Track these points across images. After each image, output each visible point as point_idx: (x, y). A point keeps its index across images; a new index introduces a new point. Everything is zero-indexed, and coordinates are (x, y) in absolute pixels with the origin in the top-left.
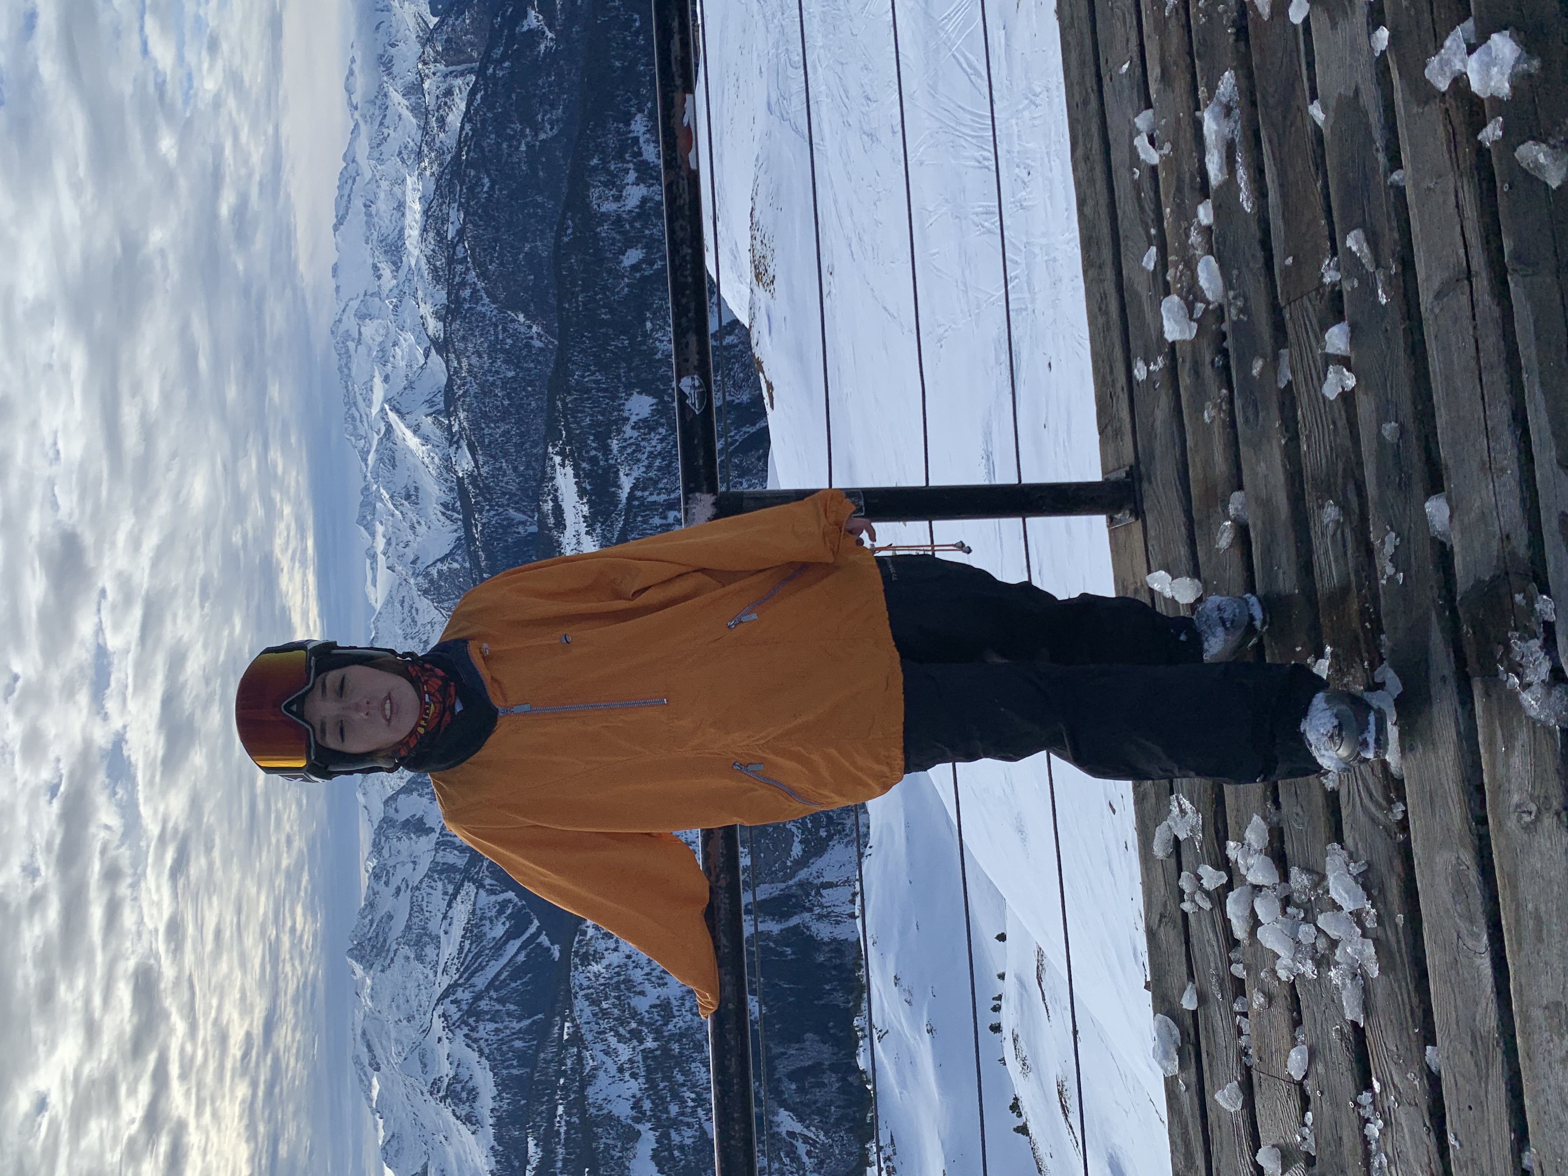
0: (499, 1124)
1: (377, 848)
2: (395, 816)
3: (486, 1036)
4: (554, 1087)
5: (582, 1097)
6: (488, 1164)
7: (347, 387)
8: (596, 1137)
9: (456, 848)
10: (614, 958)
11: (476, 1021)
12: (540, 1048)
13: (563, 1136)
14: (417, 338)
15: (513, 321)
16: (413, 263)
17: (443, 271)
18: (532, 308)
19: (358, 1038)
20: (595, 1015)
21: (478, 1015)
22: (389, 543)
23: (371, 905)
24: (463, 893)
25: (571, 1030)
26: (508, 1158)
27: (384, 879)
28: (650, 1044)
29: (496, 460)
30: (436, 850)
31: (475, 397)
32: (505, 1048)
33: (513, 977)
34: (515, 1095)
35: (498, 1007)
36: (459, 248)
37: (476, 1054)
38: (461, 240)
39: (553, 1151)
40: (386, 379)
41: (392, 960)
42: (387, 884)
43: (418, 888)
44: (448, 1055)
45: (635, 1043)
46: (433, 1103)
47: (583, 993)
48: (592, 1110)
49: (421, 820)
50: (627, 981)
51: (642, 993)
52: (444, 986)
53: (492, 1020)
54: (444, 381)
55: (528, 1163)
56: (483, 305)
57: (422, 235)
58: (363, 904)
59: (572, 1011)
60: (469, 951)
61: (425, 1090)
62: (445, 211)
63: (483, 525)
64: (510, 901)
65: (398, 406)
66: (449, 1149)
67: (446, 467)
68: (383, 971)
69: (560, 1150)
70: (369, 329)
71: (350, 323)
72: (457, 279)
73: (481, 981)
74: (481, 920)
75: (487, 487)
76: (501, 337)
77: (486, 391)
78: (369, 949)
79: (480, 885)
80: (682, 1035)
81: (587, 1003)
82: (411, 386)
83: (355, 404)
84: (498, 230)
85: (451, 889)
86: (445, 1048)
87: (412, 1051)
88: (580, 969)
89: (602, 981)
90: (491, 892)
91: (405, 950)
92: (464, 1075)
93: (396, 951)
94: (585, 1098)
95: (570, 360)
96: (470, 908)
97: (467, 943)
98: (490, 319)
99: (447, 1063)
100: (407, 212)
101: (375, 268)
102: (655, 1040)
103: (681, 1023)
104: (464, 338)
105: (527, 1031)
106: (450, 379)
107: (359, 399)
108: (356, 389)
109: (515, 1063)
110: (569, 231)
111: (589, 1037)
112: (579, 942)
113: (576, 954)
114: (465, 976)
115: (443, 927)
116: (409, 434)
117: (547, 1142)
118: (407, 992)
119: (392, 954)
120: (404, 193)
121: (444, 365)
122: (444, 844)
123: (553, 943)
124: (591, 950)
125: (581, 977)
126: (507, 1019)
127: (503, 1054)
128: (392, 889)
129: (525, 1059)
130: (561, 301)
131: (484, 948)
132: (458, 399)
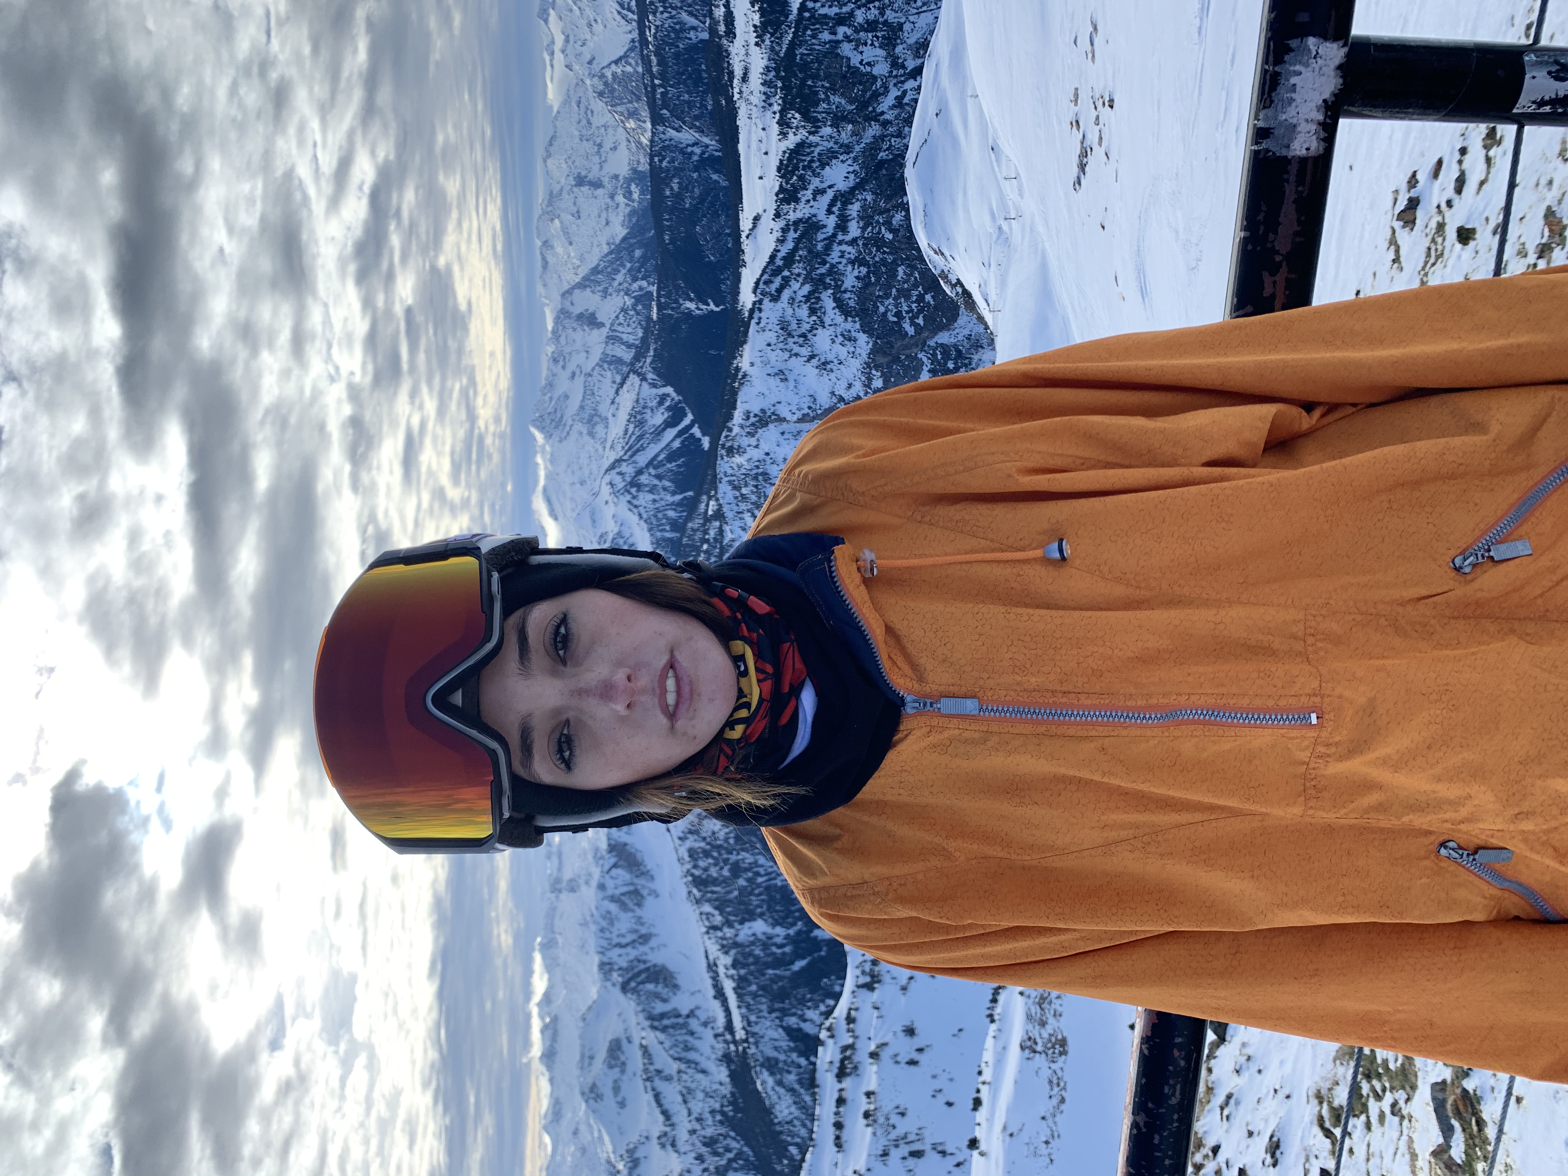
1: (556, 335)
2: (571, 308)
3: (644, 504)
9: (623, 343)
10: (756, 454)
11: (638, 491)
12: (689, 518)
20: (736, 498)
21: (639, 487)
22: (566, 40)
23: (550, 385)
24: (628, 382)
25: (716, 508)
27: (561, 363)
30: (606, 343)
32: (660, 515)
33: (670, 459)
35: (656, 482)
37: (636, 518)
41: (568, 433)
42: (564, 367)
44: (614, 516)
47: (727, 479)
49: (593, 315)
50: (765, 474)
52: (612, 460)
53: (650, 492)
58: (543, 382)
59: (716, 493)
60: (633, 433)
63: (657, 27)
64: (668, 395)
73: (642, 459)
74: (644, 407)
78: (548, 421)
79: (644, 379)
81: (730, 488)
85: (618, 379)
86: (611, 509)
87: (584, 509)
88: (726, 458)
89: (744, 471)
90: (654, 386)
91: (579, 426)
93: (571, 426)
96: (634, 397)
99: (612, 521)
105: (680, 504)
109: (667, 528)
111: (729, 514)
112: (727, 437)
113: (723, 446)
114: (629, 453)
115: (611, 411)
118: (581, 461)
119: (567, 428)
122: (613, 339)
123: (704, 434)
124: (736, 445)
125: (726, 465)
126: (663, 493)
127: (658, 520)
128: (568, 373)
129: (675, 526)
131: (645, 432)
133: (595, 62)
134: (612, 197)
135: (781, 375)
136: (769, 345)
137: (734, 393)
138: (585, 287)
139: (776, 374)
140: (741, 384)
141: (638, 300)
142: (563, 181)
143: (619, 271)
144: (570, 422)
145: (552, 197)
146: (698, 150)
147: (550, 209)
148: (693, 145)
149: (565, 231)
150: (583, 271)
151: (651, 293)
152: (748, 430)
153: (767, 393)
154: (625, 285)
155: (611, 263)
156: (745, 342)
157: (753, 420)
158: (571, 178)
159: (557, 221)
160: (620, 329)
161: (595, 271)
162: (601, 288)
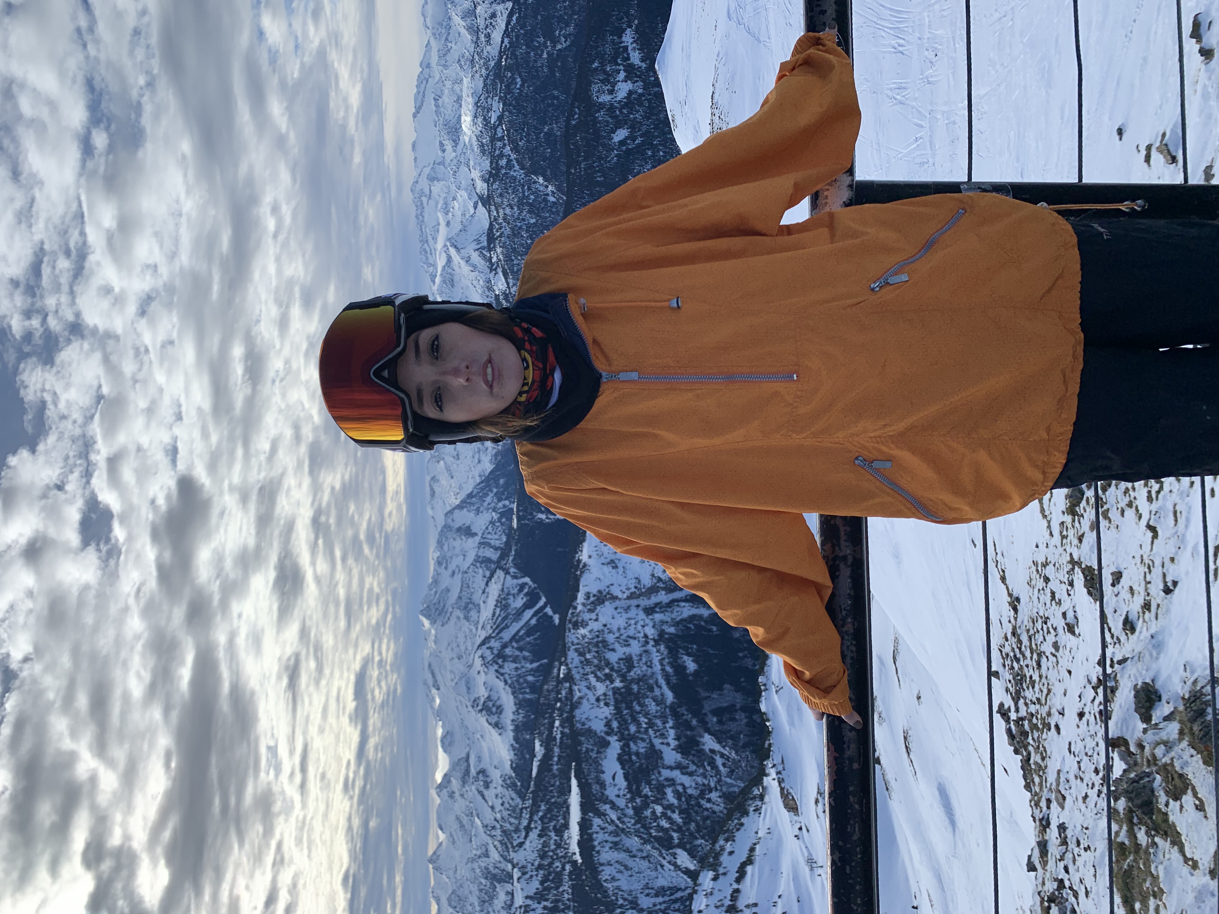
0: (517, 730)
1: (440, 544)
2: (452, 524)
3: (509, 672)
4: (553, 708)
5: (572, 716)
6: (509, 755)
7: (421, 230)
8: (580, 743)
9: (492, 547)
10: (595, 626)
11: (503, 662)
12: (545, 681)
13: (558, 741)
14: (469, 195)
15: (535, 182)
16: (467, 140)
17: (488, 146)
18: (549, 173)
19: (426, 668)
20: (581, 662)
21: (505, 658)
23: (436, 582)
24: (496, 576)
25: (566, 671)
26: (522, 754)
27: (444, 565)
28: (618, 684)
30: (479, 548)
31: (508, 238)
32: (521, 680)
33: (528, 634)
34: (528, 711)
35: (517, 653)
36: (499, 130)
37: (502, 684)
38: (500, 124)
39: (552, 750)
40: (448, 224)
41: (449, 619)
42: (446, 568)
43: (466, 572)
44: (484, 683)
45: (608, 683)
46: (474, 713)
47: (573, 647)
48: (579, 726)
49: (469, 528)
50: (604, 641)
51: (613, 650)
52: (483, 638)
53: (514, 661)
54: (487, 225)
55: (535, 756)
56: (515, 171)
57: (473, 120)
58: (430, 580)
59: (566, 659)
60: (499, 615)
61: (469, 704)
62: (490, 103)
64: (526, 584)
65: (456, 243)
66: (483, 744)
67: (488, 288)
69: (556, 750)
70: (437, 188)
71: (424, 184)
72: (497, 152)
73: (507, 635)
74: (508, 594)
76: (526, 194)
77: (515, 233)
78: (434, 610)
79: (507, 572)
80: (640, 680)
81: (576, 654)
82: (464, 229)
83: (427, 241)
84: (525, 116)
85: (488, 574)
86: (482, 678)
87: (461, 679)
88: (572, 631)
89: (587, 640)
90: (515, 577)
91: (458, 613)
92: (495, 697)
93: (451, 613)
94: (574, 717)
96: (500, 587)
97: (498, 610)
98: (519, 182)
99: (483, 688)
100: (463, 103)
101: (441, 144)
102: (621, 681)
103: (639, 672)
104: (501, 195)
105: (536, 670)
106: (491, 224)
107: (430, 238)
108: (428, 231)
109: (528, 690)
110: (576, 116)
111: (577, 677)
112: (572, 613)
113: (570, 621)
114: (496, 631)
115: (482, 599)
116: (463, 263)
117: (548, 743)
118: (458, 640)
119: (448, 614)
120: (461, 90)
121: (487, 214)
122: (484, 544)
123: (555, 613)
124: (580, 619)
125: (573, 636)
126: (523, 661)
127: (520, 684)
128: (449, 572)
129: (534, 688)
130: (569, 167)
131: (509, 614)
132: (497, 239)
135: (613, 564)
137: (577, 580)
138: (463, 508)
139: (608, 563)
140: (582, 572)
141: (502, 514)
143: (488, 495)
144: (450, 610)
149: (448, 469)
150: (462, 495)
151: (512, 509)
152: (589, 607)
153: (602, 577)
154: (493, 505)
155: (482, 489)
156: (584, 540)
157: (592, 599)
159: (442, 462)
160: (489, 536)
161: (470, 496)
162: (475, 508)
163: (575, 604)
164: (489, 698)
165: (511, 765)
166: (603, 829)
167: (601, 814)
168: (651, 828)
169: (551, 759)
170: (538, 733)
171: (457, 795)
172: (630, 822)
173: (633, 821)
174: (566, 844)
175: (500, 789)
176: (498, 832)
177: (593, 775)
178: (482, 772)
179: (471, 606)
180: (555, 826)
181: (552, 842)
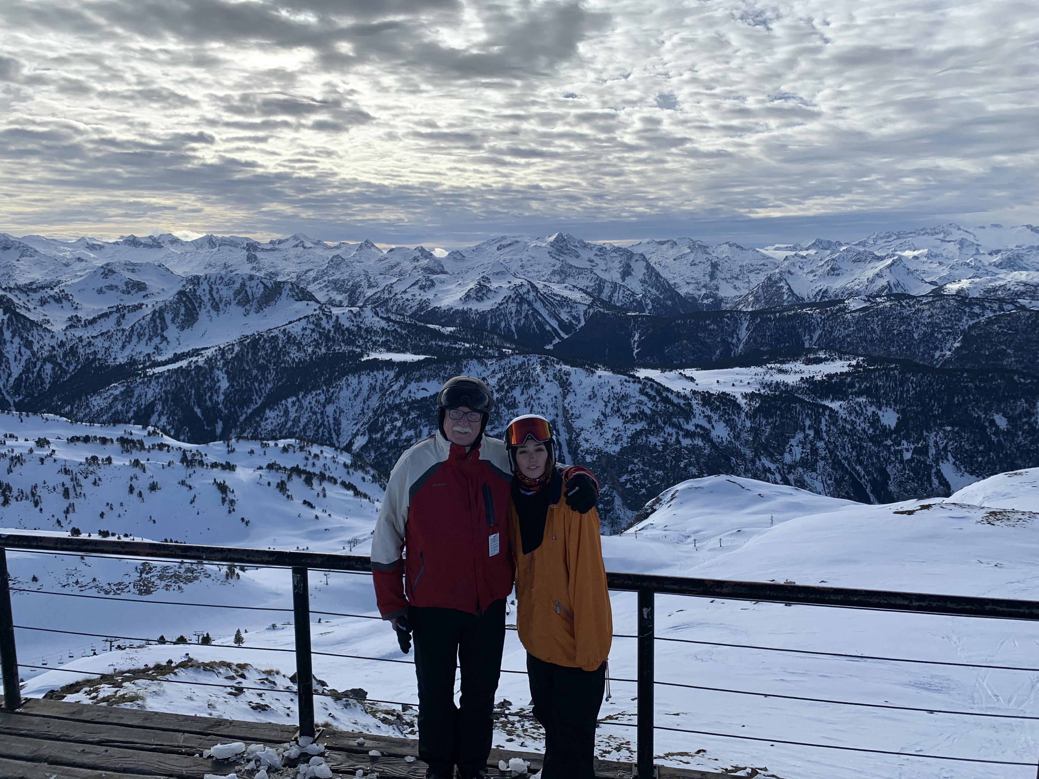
0: (464, 312)
1: (617, 250)
2: (633, 260)
3: (509, 306)
4: (479, 343)
5: (472, 357)
6: (445, 306)
7: (911, 233)
8: (451, 364)
9: (612, 293)
10: (542, 380)
11: (517, 302)
12: (500, 336)
13: (454, 346)
14: (944, 278)
15: (955, 339)
16: (1000, 276)
17: (994, 296)
18: (964, 352)
19: (515, 239)
20: (514, 367)
21: (520, 304)
22: (803, 257)
23: (585, 246)
24: (587, 297)
25: (507, 353)
26: (445, 316)
27: (599, 253)
29: (855, 324)
30: (612, 283)
31: (900, 313)
32: (502, 317)
33: (539, 324)
34: (477, 321)
35: (523, 314)
36: (1011, 307)
37: (500, 302)
38: (1017, 308)
39: (447, 340)
40: (915, 257)
41: (554, 258)
42: (596, 255)
44: (501, 287)
45: (497, 388)
46: (478, 278)
47: (526, 360)
48: (465, 363)
49: (630, 274)
50: (529, 386)
51: (522, 393)
52: (537, 285)
53: (517, 310)
54: (913, 294)
55: (443, 327)
56: (967, 320)
57: (1021, 282)
58: (586, 242)
59: (517, 354)
60: (555, 300)
61: (485, 274)
63: (812, 315)
64: (579, 323)
65: (896, 264)
66: (454, 285)
67: (852, 293)
68: (549, 252)
69: (447, 344)
70: (952, 248)
71: (957, 235)
72: (987, 304)
73: (538, 305)
74: (571, 307)
75: (837, 318)
76: (943, 331)
77: (904, 319)
78: (562, 245)
79: (590, 306)
80: (498, 414)
81: (520, 363)
82: (909, 272)
83: (899, 238)
84: (1023, 332)
85: (589, 290)
86: (505, 285)
87: (505, 267)
88: (539, 360)
89: (531, 372)
90: (585, 313)
91: (559, 265)
92: (490, 295)
93: (558, 259)
94: (472, 359)
95: (924, 374)
96: (578, 301)
97: (559, 299)
98: (956, 325)
99: (497, 286)
101: (997, 252)
103: (504, 414)
104: (943, 307)
105: (509, 330)
106: (914, 297)
107: (902, 241)
108: (909, 239)
109: (493, 322)
110: (1022, 380)
111: (503, 363)
112: (553, 360)
113: (547, 358)
114: (542, 297)
115: (568, 285)
116: (876, 271)
117: (452, 337)
118: (536, 266)
119: (557, 257)
121: (924, 294)
122: (615, 286)
123: (554, 346)
124: (548, 367)
125: (535, 360)
126: (516, 319)
127: (499, 316)
128: (593, 258)
129: (495, 328)
130: (968, 371)
131: (555, 308)
132: (899, 302)
133: (789, 275)
134: (705, 286)
135: (593, 396)
136: (612, 388)
137: (581, 366)
138: (647, 269)
139: (594, 392)
140: (587, 370)
141: (640, 303)
142: (714, 255)
143: (658, 291)
144: (561, 259)
145: (704, 248)
146: (734, 341)
147: (697, 246)
148: (738, 338)
149: (683, 256)
150: (658, 268)
151: (644, 312)
152: (558, 374)
153: (582, 387)
154: (649, 295)
155: (663, 286)
156: (614, 372)
157: (564, 377)
158: (716, 260)
159: (689, 251)
160: (621, 292)
161: (658, 275)
162: (647, 279)
163: (561, 363)
164: (490, 290)
165: (437, 307)
166: (386, 379)
167: (397, 378)
168: (385, 417)
169: (440, 340)
170: (460, 330)
171: (416, 264)
172: (390, 400)
173: (391, 403)
174: (376, 349)
175: (420, 298)
176: (386, 296)
177: (427, 372)
178: (433, 284)
179: (564, 276)
180: (390, 341)
181: (378, 338)
